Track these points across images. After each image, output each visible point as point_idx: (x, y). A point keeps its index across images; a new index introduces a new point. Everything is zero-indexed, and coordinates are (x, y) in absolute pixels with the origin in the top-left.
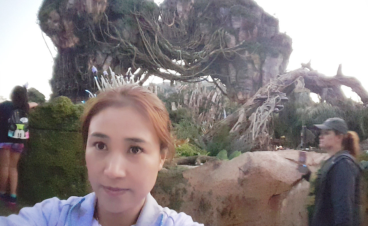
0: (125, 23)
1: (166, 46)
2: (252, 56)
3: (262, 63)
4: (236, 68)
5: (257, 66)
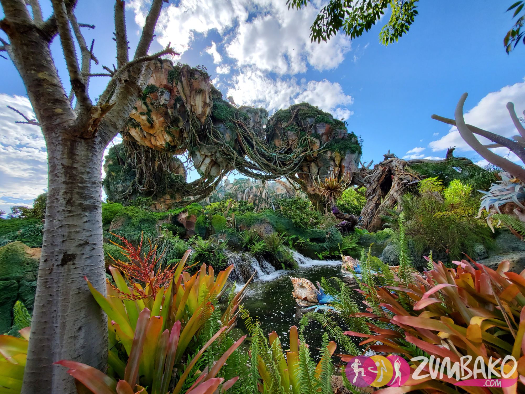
0: (227, 129)
1: (263, 150)
2: (334, 155)
3: (342, 159)
4: (318, 166)
5: (337, 163)
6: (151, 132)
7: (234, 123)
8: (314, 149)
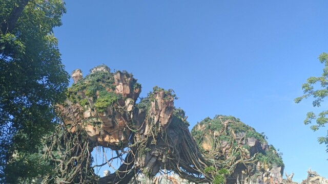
0: (177, 135)
2: (263, 166)
7: (182, 130)
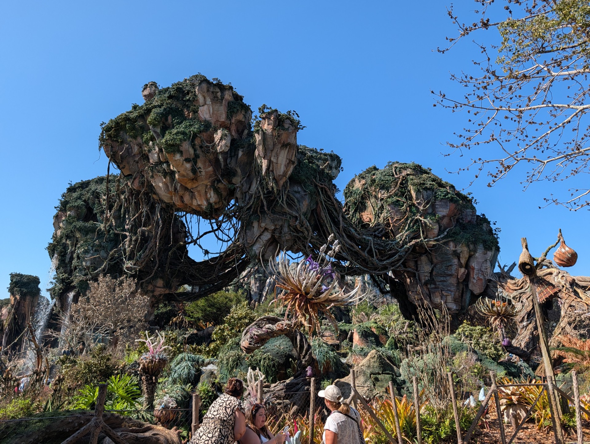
1: (352, 230)
2: (459, 249)
3: (470, 257)
4: (432, 262)
5: (463, 261)
6: (189, 186)
7: (316, 186)
8: (429, 236)
